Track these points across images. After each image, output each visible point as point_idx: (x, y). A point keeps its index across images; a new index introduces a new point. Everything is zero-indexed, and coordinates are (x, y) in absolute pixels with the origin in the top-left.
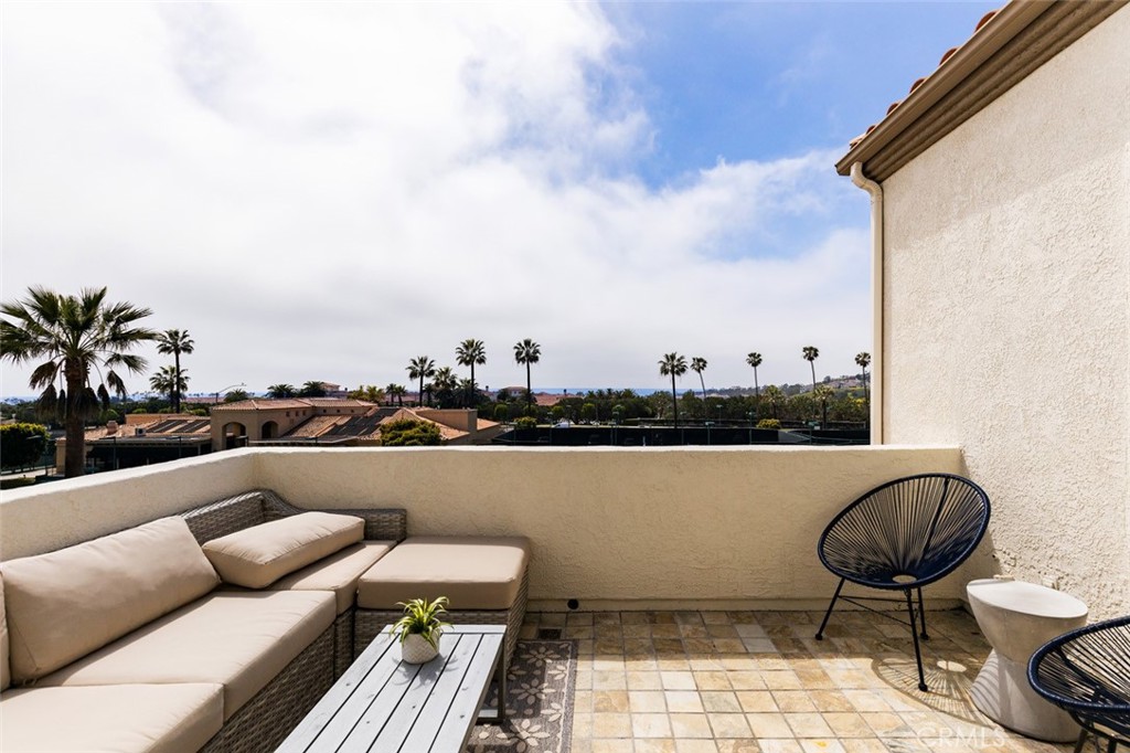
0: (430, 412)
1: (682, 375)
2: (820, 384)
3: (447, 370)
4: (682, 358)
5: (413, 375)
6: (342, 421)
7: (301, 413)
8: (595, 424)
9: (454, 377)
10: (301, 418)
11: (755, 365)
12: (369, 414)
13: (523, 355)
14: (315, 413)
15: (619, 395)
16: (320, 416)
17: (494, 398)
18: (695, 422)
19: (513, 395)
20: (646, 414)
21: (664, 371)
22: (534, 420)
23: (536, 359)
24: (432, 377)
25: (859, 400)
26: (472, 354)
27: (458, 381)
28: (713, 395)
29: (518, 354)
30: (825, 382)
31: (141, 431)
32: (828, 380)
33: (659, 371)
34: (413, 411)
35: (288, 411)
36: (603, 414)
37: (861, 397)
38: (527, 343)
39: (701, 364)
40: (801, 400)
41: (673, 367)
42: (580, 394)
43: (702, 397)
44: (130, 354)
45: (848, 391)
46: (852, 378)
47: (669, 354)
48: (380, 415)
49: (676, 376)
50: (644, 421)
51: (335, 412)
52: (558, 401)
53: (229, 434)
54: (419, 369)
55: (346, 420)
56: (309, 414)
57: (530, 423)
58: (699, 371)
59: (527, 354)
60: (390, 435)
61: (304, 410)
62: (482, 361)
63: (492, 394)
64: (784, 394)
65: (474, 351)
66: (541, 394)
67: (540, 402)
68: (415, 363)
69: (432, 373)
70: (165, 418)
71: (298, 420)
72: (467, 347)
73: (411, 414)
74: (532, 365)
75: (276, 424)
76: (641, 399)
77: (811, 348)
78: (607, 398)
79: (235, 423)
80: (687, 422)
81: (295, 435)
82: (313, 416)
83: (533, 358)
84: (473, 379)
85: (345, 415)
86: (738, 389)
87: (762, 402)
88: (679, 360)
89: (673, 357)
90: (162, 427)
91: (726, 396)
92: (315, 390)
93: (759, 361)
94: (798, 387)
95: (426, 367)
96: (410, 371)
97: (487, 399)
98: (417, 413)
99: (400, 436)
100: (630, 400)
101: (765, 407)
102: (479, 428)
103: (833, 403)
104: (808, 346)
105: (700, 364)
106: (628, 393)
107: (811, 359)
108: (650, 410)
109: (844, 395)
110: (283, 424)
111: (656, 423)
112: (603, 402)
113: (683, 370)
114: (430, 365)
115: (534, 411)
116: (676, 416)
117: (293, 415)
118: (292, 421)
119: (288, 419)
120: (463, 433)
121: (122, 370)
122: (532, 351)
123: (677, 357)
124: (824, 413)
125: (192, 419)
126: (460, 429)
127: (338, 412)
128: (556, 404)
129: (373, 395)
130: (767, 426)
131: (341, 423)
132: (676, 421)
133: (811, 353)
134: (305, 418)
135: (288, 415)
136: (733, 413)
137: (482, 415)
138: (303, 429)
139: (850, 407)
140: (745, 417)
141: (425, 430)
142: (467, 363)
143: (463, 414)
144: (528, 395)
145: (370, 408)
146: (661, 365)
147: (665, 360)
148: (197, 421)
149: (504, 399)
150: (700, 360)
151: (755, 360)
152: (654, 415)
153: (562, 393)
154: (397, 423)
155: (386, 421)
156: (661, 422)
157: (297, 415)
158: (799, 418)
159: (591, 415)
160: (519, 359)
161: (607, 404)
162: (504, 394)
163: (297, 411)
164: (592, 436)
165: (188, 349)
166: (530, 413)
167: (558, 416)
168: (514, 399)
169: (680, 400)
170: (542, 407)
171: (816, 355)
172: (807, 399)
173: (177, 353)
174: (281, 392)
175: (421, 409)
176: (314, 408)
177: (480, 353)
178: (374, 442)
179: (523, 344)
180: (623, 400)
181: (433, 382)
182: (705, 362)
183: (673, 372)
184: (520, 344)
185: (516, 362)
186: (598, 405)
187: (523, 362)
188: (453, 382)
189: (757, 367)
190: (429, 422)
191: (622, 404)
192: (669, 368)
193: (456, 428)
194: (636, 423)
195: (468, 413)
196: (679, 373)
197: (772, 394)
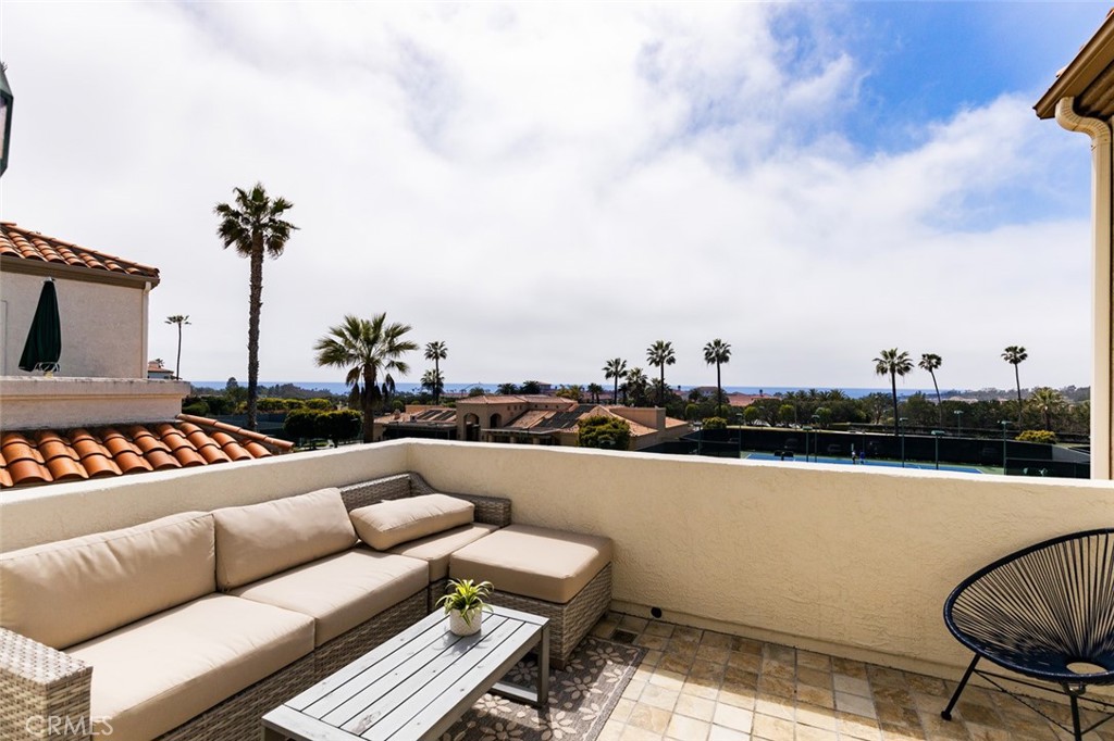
0: (621, 410)
1: (906, 374)
3: (639, 371)
4: (905, 354)
5: (608, 376)
6: (549, 415)
7: (519, 407)
8: (796, 428)
9: (645, 377)
10: (518, 412)
11: (1015, 361)
12: (571, 409)
13: (713, 355)
14: (528, 408)
15: (824, 396)
16: (532, 410)
17: (685, 398)
18: (925, 430)
20: (858, 419)
21: (883, 371)
22: (724, 421)
23: (726, 359)
24: (624, 378)
26: (661, 354)
27: (647, 381)
29: (708, 354)
31: (413, 418)
33: (875, 370)
34: (608, 408)
35: (509, 406)
38: (717, 343)
39: (934, 361)
41: (893, 366)
42: (778, 394)
43: (936, 401)
44: (400, 361)
47: (888, 350)
48: (579, 412)
49: (897, 374)
50: (856, 426)
51: (544, 407)
52: (751, 402)
53: (468, 423)
54: (613, 369)
55: (553, 414)
56: (524, 408)
57: (719, 423)
58: (931, 370)
59: (717, 355)
60: (585, 429)
61: (521, 405)
62: (672, 361)
63: (684, 394)
65: (664, 351)
66: (735, 395)
67: (733, 403)
68: (610, 365)
69: (625, 373)
70: (429, 408)
71: (516, 413)
72: (656, 349)
73: (605, 411)
74: (722, 365)
75: (500, 416)
76: (852, 402)
78: (811, 399)
79: (472, 414)
80: (914, 429)
81: (513, 426)
82: (528, 411)
83: (723, 358)
84: (663, 379)
85: (552, 410)
86: (993, 392)
87: (1026, 408)
88: (901, 357)
89: (892, 354)
90: (426, 415)
91: (970, 401)
92: (532, 388)
93: (1023, 357)
95: (619, 368)
96: (605, 372)
97: (679, 398)
98: (611, 410)
100: (837, 402)
101: (1034, 415)
102: (667, 426)
105: (932, 362)
106: (836, 395)
108: (863, 414)
110: (505, 416)
111: (871, 429)
112: (804, 404)
113: (907, 369)
114: (623, 366)
115: (726, 411)
116: (896, 424)
117: (512, 408)
118: (512, 413)
119: (509, 412)
120: (652, 431)
121: (395, 373)
122: (721, 351)
123: (899, 354)
125: (445, 410)
126: (649, 427)
127: (546, 407)
128: (750, 405)
129: (575, 392)
130: (1034, 439)
131: (548, 417)
132: (896, 427)
134: (521, 412)
135: (509, 409)
136: (983, 422)
137: (670, 414)
138: (519, 420)
140: (1001, 426)
141: (615, 426)
142: (657, 364)
143: (652, 413)
144: (720, 394)
145: (572, 405)
146: (877, 362)
147: (881, 357)
148: (449, 412)
149: (696, 399)
150: (931, 357)
151: (1016, 356)
152: (868, 420)
154: (592, 418)
155: (584, 417)
156: (878, 429)
157: (515, 409)
159: (789, 418)
160: (710, 360)
161: (809, 406)
162: (695, 394)
163: (515, 405)
164: (790, 440)
165: (443, 355)
166: (721, 414)
167: (750, 417)
168: (706, 399)
169: (903, 404)
170: (735, 407)
173: (437, 358)
174: (508, 390)
175: (615, 407)
176: (528, 403)
177: (669, 353)
178: (573, 435)
179: (713, 345)
180: (829, 402)
181: (627, 382)
182: (939, 359)
183: (893, 371)
184: (710, 345)
185: (706, 362)
186: (799, 407)
187: (713, 362)
188: (644, 382)
189: (1019, 365)
190: (620, 418)
191: (828, 406)
192: (888, 366)
193: (645, 425)
194: (845, 429)
195: (658, 411)
196: (901, 373)
197: (1044, 398)
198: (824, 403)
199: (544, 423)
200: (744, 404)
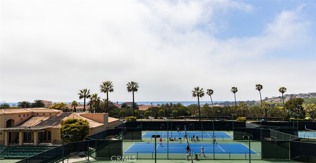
1: (202, 97)
2: (264, 100)
3: (96, 95)
4: (202, 89)
5: (81, 97)
6: (45, 119)
7: (26, 115)
8: (165, 119)
9: (99, 98)
10: (26, 117)
11: (234, 92)
12: (58, 115)
13: (131, 88)
14: (33, 115)
15: (175, 106)
16: (35, 116)
17: (120, 107)
18: (209, 117)
19: (129, 105)
20: (186, 114)
21: (194, 95)
22: (135, 118)
23: (136, 90)
24: (89, 98)
25: (280, 108)
26: (107, 87)
27: (101, 100)
28: (217, 105)
29: (129, 88)
30: (265, 100)
32: (267, 99)
33: (192, 95)
34: (78, 114)
35: (19, 115)
36: (167, 114)
37: (281, 106)
38: (133, 83)
39: (211, 92)
40: (256, 108)
41: (198, 93)
42: (158, 105)
43: (211, 106)
45: (275, 103)
46: (277, 98)
47: (196, 87)
48: (63, 116)
49: (199, 97)
50: (186, 117)
51: (43, 114)
52: (148, 109)
54: (83, 94)
55: (47, 118)
56: (30, 115)
57: (133, 119)
58: (210, 95)
59: (133, 88)
60: (64, 126)
61: (28, 114)
62: (112, 90)
63: (119, 105)
64: (248, 105)
65: (108, 86)
66: (141, 105)
67: (140, 109)
68: (82, 92)
69: (89, 96)
71: (24, 119)
72: (104, 85)
73: (77, 116)
74: (135, 93)
75: (13, 121)
76: (185, 108)
77: (259, 85)
78: (170, 107)
80: (205, 118)
81: (22, 126)
82: (32, 117)
83: (135, 90)
84: (108, 99)
85: (47, 116)
86: (228, 102)
87: (238, 109)
88: (201, 90)
89: (198, 89)
91: (222, 106)
92: (39, 104)
93: (237, 91)
94: (254, 102)
95: (86, 94)
96: (79, 95)
97: (117, 107)
98: (81, 115)
99: (69, 127)
100: (180, 108)
101: (239, 111)
102: (109, 121)
103: (269, 109)
104: (258, 84)
105: (210, 92)
106: (179, 105)
107: (259, 90)
108: (189, 112)
109: (274, 105)
110: (17, 120)
111: (191, 118)
112: (167, 109)
113: (203, 95)
114: (89, 93)
115: (137, 113)
116: (200, 115)
117: (22, 116)
118: (22, 119)
119: (20, 118)
120: (101, 124)
122: (134, 86)
123: (200, 89)
124: (266, 114)
126: (99, 122)
127: (44, 114)
128: (147, 110)
129: (61, 107)
130: (241, 120)
132: (200, 117)
133: (259, 87)
134: (29, 117)
135: (20, 116)
136: (226, 114)
137: (111, 115)
138: (27, 123)
139: (277, 111)
140: (231, 116)
141: (81, 124)
142: (105, 92)
143: (101, 116)
144: (135, 105)
145: (59, 113)
146: (193, 92)
147: (194, 90)
149: (124, 108)
150: (210, 90)
151: (235, 90)
152: (190, 115)
153: (151, 105)
154: (68, 120)
155: (65, 119)
156: (194, 118)
157: (24, 116)
158: (254, 116)
159: (162, 115)
160: (129, 90)
161: (169, 110)
162: (124, 105)
163: (24, 114)
164: (162, 125)
166: (135, 114)
167: (148, 115)
168: (129, 108)
170: (141, 111)
171: (262, 88)
172: (258, 107)
174: (24, 105)
175: (83, 113)
176: (33, 113)
177: (111, 87)
178: (58, 129)
179: (131, 83)
180: (177, 108)
181: (90, 100)
182: (213, 91)
183: (198, 95)
184: (129, 83)
185: (127, 91)
186: (166, 111)
187: (131, 91)
188: (99, 100)
189: (235, 93)
190: (85, 119)
191: (176, 109)
192: (197, 94)
193: (98, 122)
194: (182, 118)
195: (104, 115)
196: (201, 97)
197: (243, 106)
198: (175, 108)
199: (42, 123)
200: (145, 109)
